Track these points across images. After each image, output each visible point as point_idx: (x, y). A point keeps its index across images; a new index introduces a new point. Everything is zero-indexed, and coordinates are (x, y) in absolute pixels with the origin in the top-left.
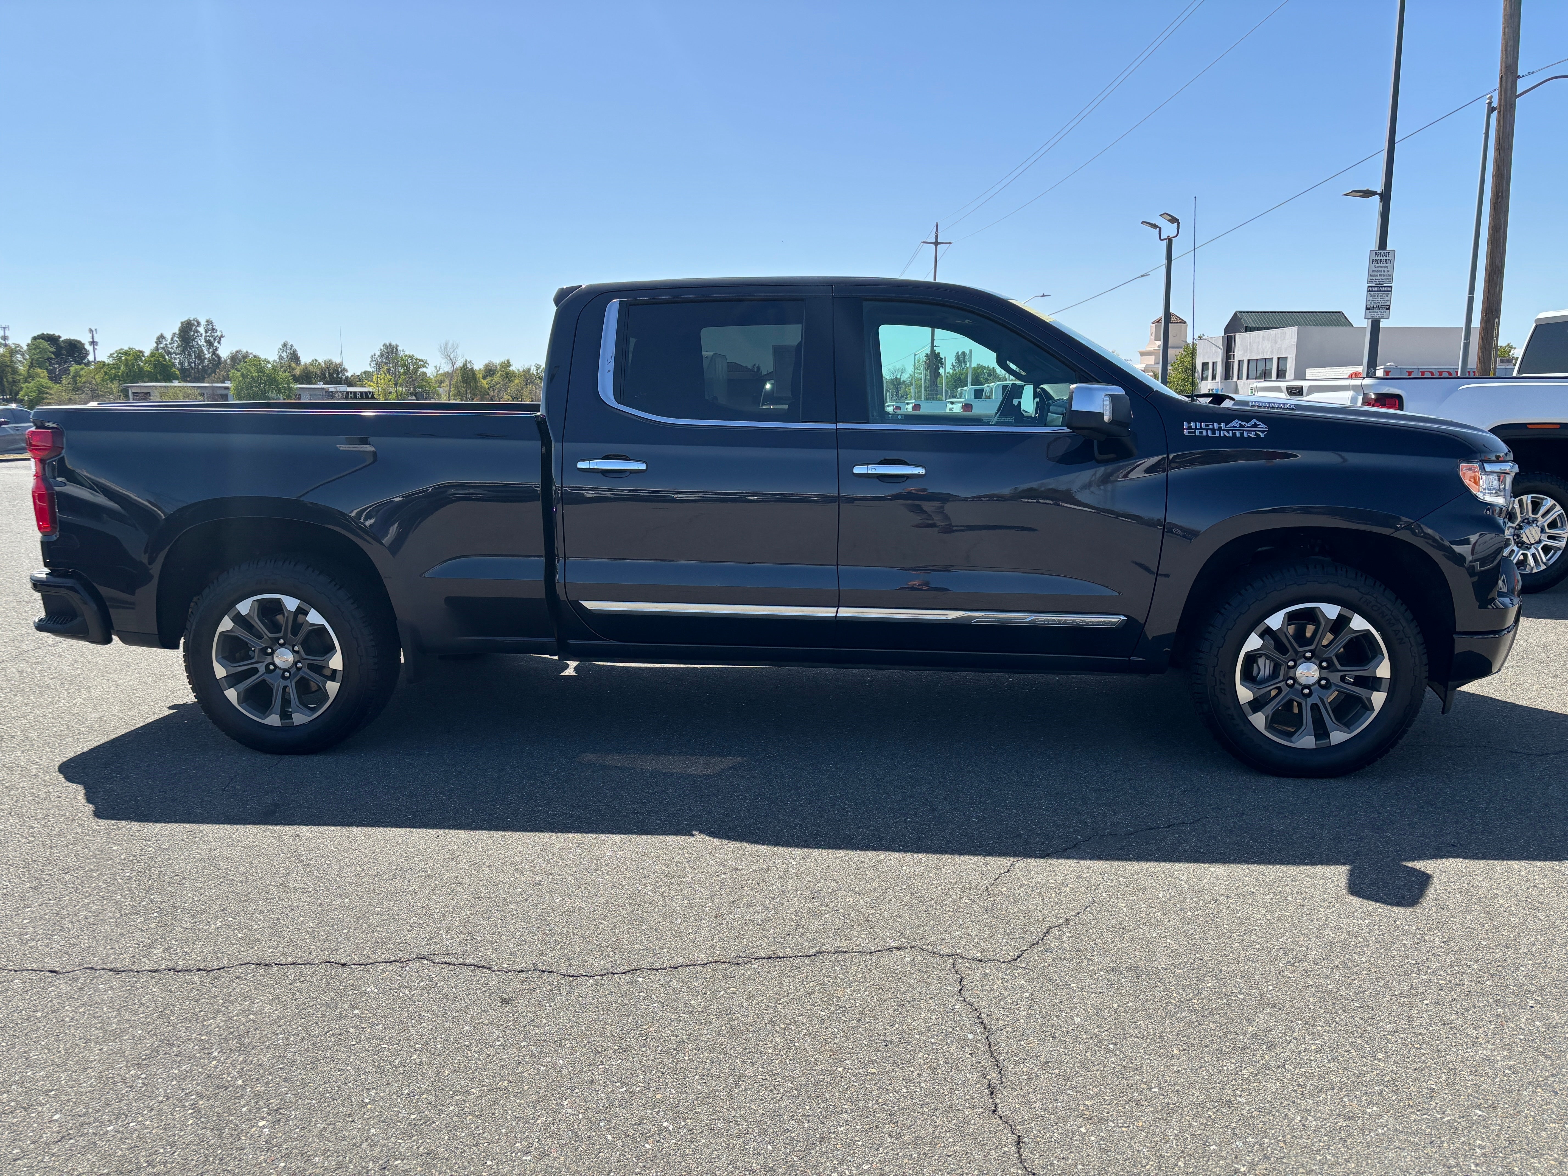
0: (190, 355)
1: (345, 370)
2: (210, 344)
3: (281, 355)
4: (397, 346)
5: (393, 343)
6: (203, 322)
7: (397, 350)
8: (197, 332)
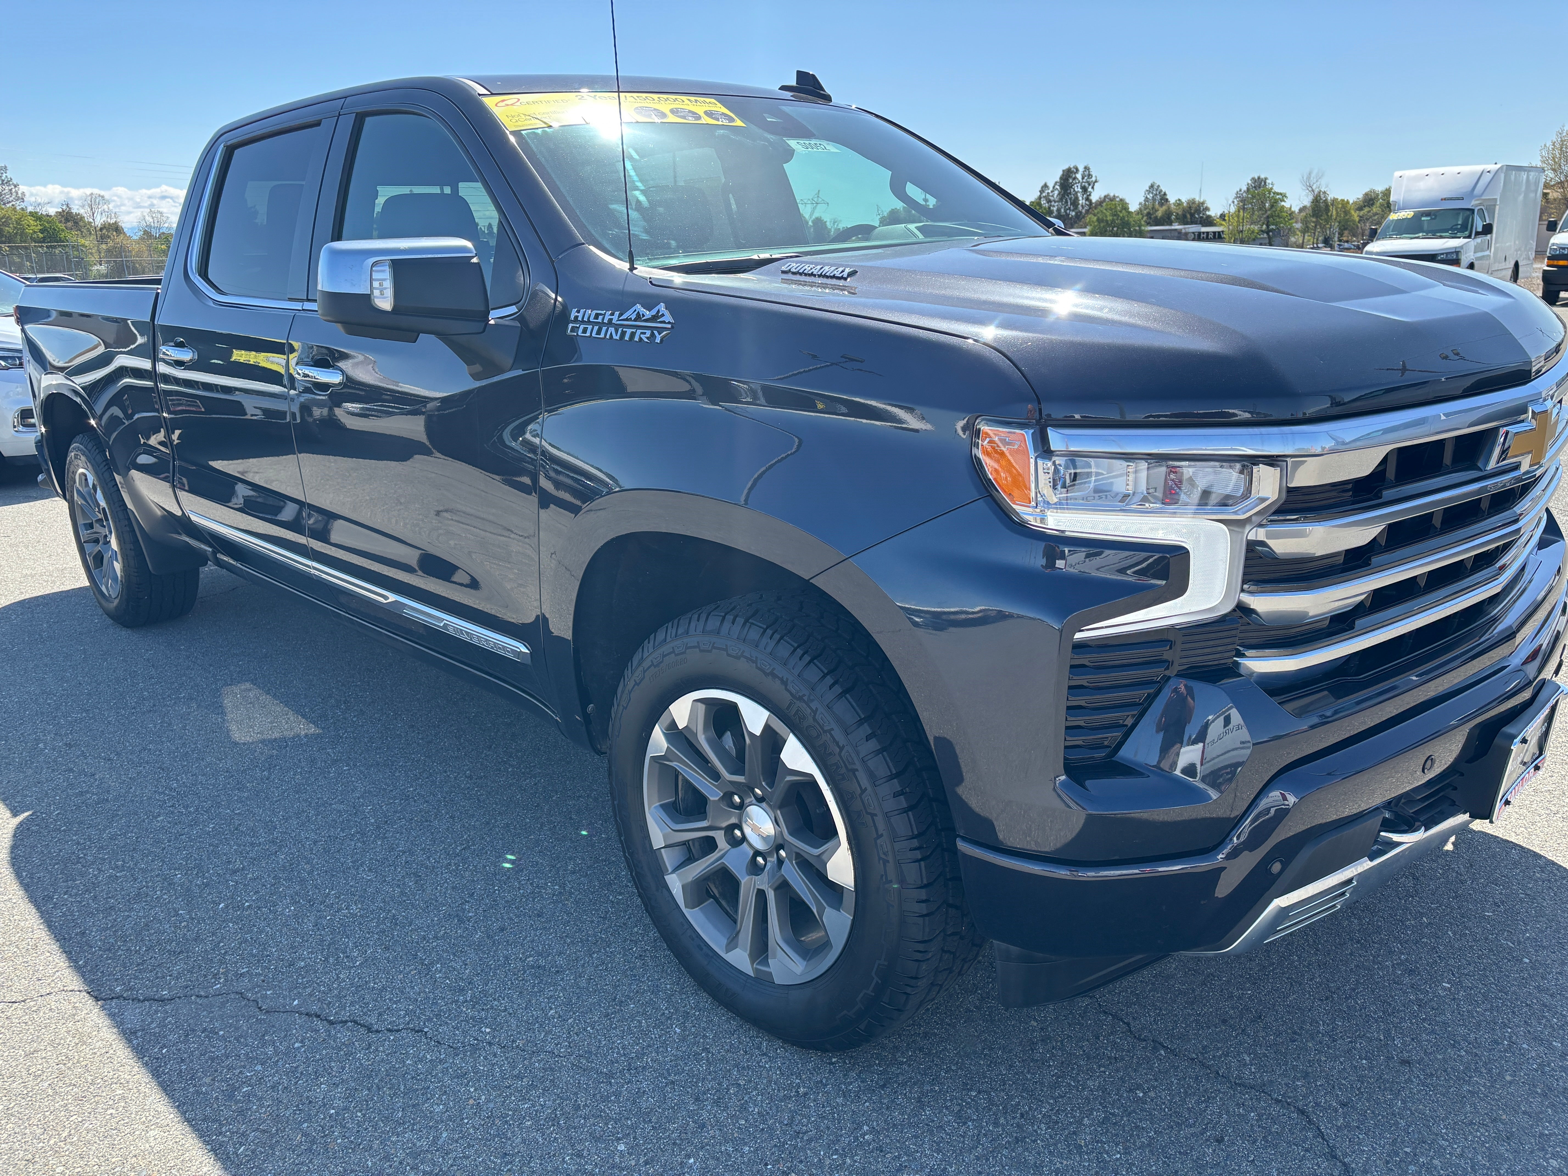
0: (1066, 202)
1: (1207, 209)
2: (1085, 189)
3: (1147, 197)
4: (1266, 179)
5: (1262, 176)
6: (1081, 169)
7: (1265, 183)
8: (1075, 178)
